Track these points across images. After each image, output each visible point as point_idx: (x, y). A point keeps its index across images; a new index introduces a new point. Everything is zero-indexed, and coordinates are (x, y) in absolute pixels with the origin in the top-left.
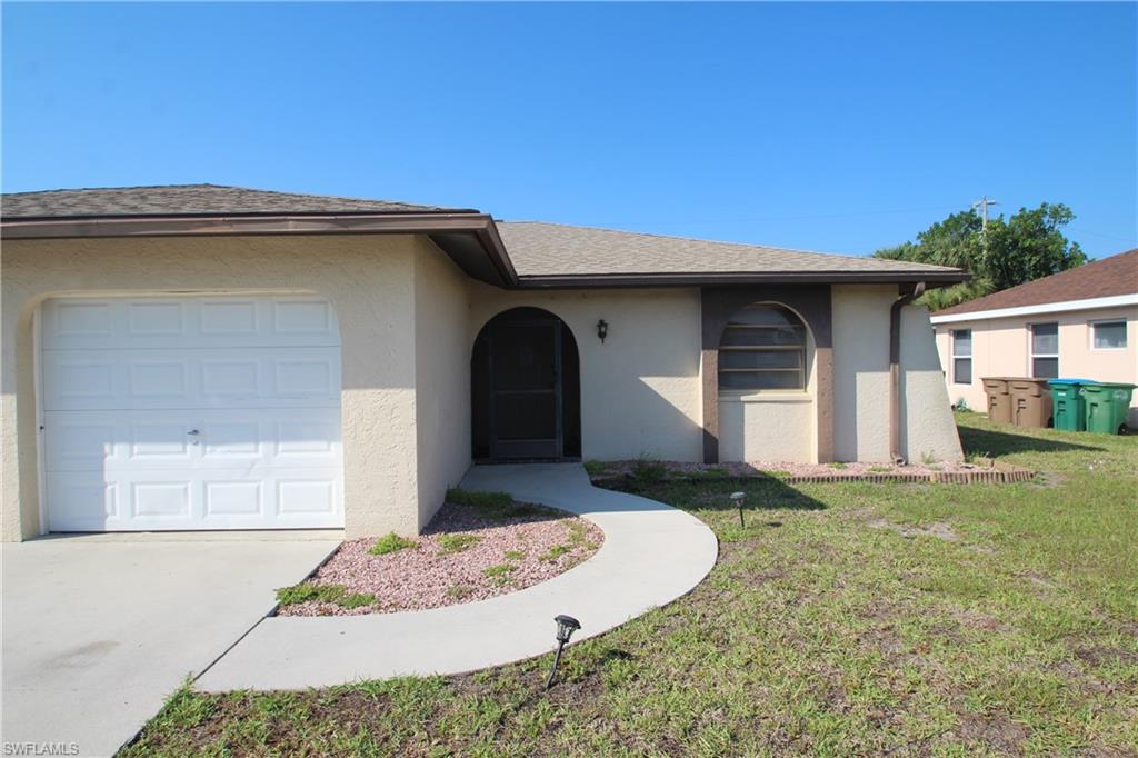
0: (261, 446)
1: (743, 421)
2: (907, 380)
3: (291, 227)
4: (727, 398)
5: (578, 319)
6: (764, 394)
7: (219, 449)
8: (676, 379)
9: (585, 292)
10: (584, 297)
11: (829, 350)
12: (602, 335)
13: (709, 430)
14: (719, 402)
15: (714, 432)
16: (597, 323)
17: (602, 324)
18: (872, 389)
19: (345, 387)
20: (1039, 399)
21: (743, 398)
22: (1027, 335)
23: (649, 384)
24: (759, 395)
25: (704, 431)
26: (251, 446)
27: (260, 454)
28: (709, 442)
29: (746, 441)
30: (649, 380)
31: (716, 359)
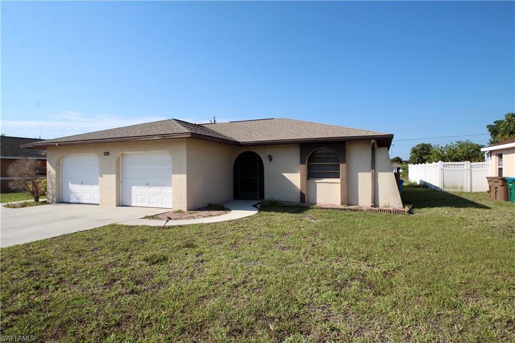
0: (160, 188)
2: (379, 176)
3: (155, 138)
4: (310, 181)
5: (263, 155)
6: (325, 180)
7: (152, 188)
8: (294, 174)
9: (265, 146)
10: (266, 148)
11: (345, 164)
12: (271, 160)
13: (302, 191)
14: (307, 182)
15: (305, 192)
16: (268, 156)
17: (269, 156)
18: (364, 180)
19: (173, 174)
20: (503, 187)
21: (316, 181)
22: (496, 159)
24: (323, 180)
25: (301, 192)
26: (157, 188)
27: (159, 190)
28: (302, 195)
29: (317, 196)
30: (285, 175)
31: (305, 167)
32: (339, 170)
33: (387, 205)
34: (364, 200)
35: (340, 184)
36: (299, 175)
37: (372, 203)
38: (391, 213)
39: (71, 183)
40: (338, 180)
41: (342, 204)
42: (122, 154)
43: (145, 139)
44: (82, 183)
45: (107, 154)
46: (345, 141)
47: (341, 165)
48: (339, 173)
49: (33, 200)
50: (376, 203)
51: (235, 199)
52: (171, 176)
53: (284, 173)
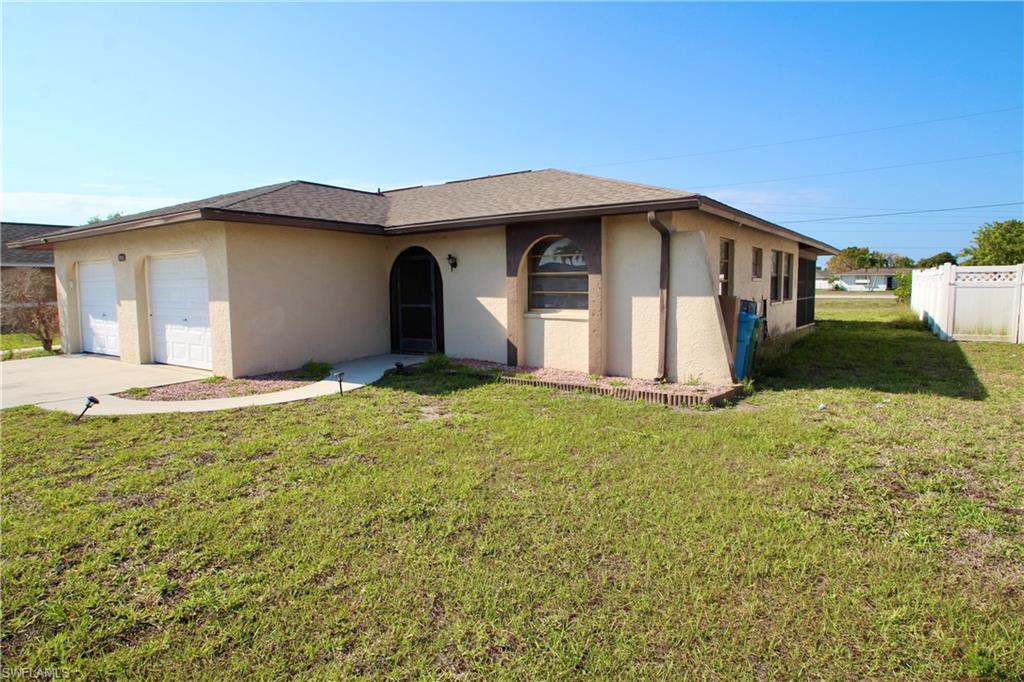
0: (202, 329)
1: (543, 335)
2: (678, 305)
4: (531, 315)
5: (439, 253)
7: (193, 328)
9: (443, 234)
10: (445, 237)
11: (600, 276)
12: (454, 266)
13: (511, 339)
14: (524, 318)
15: (517, 342)
16: (448, 256)
17: (450, 257)
18: (645, 312)
21: (543, 316)
23: (483, 303)
24: (559, 314)
25: (508, 340)
26: (199, 328)
27: (202, 333)
28: (512, 349)
29: (546, 351)
30: (481, 300)
31: (515, 283)
32: (587, 290)
33: (695, 378)
34: (644, 365)
35: (587, 324)
36: (504, 301)
37: (659, 371)
38: (666, 401)
39: (94, 317)
40: (584, 314)
41: (592, 370)
42: (149, 258)
43: (141, 226)
44: (104, 315)
45: (122, 257)
46: (601, 216)
47: (590, 276)
48: (587, 295)
49: (42, 348)
50: (670, 373)
51: (392, 352)
52: (208, 304)
53: (479, 296)
